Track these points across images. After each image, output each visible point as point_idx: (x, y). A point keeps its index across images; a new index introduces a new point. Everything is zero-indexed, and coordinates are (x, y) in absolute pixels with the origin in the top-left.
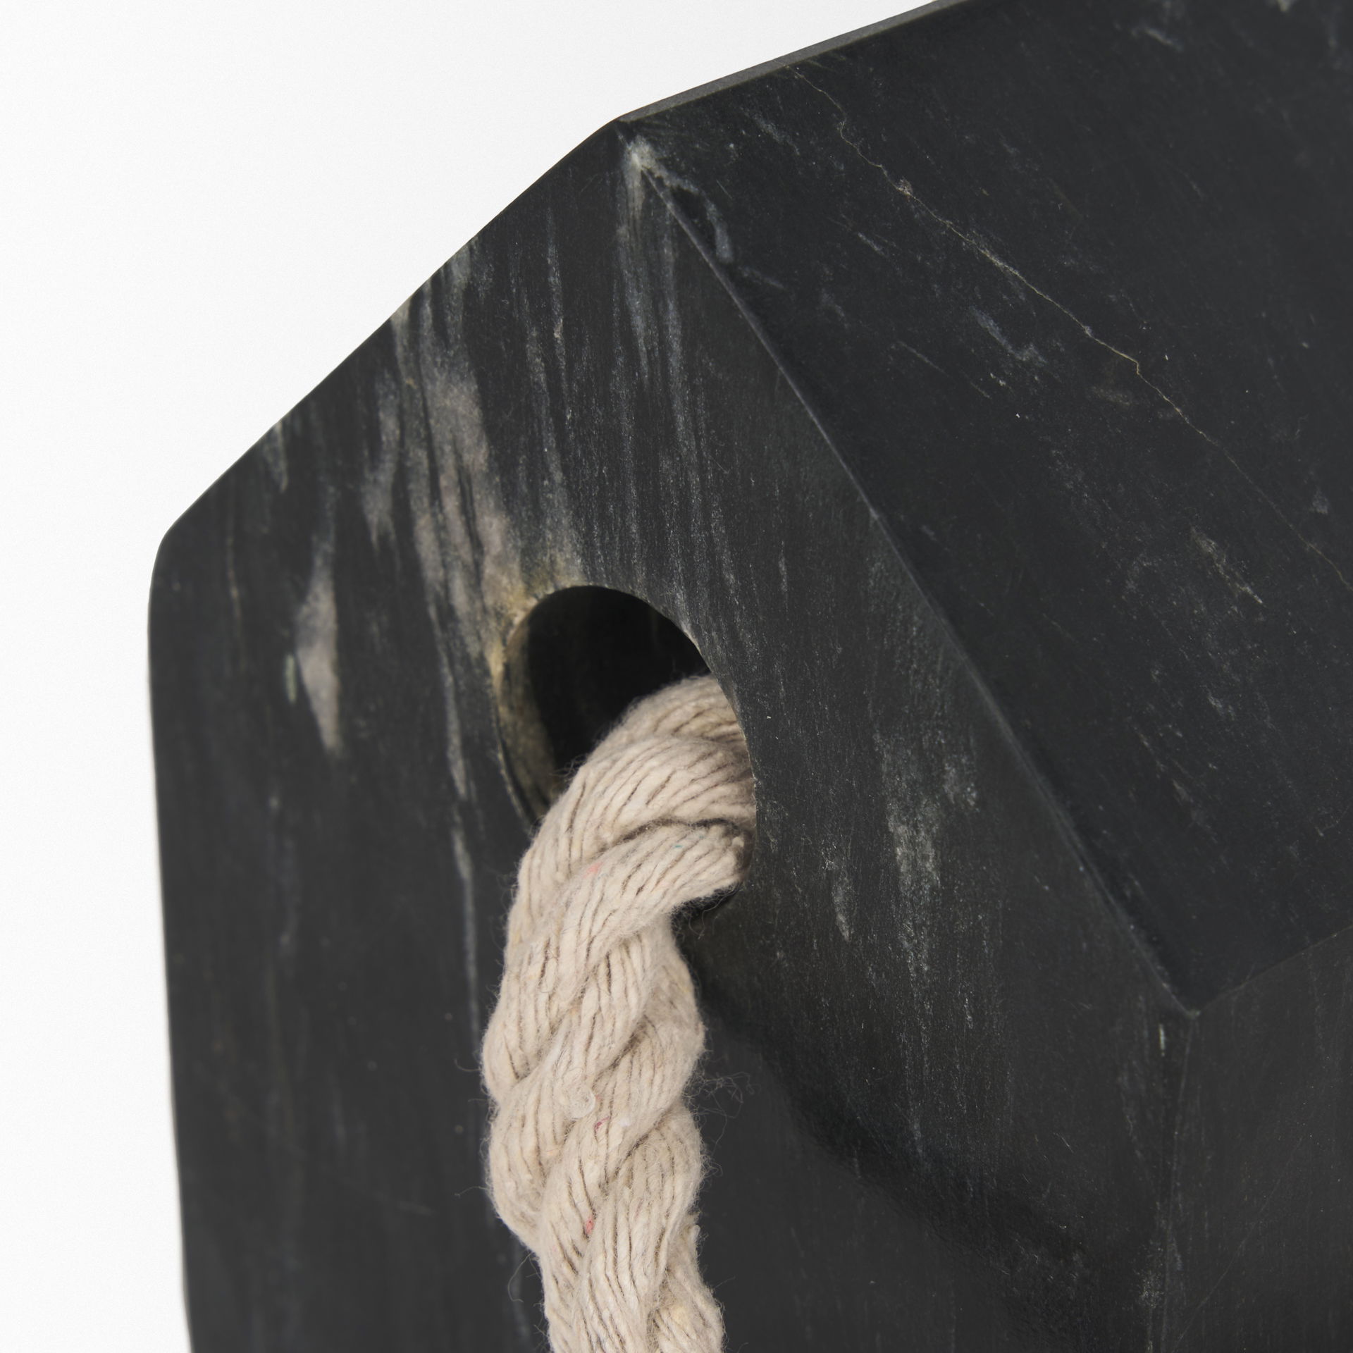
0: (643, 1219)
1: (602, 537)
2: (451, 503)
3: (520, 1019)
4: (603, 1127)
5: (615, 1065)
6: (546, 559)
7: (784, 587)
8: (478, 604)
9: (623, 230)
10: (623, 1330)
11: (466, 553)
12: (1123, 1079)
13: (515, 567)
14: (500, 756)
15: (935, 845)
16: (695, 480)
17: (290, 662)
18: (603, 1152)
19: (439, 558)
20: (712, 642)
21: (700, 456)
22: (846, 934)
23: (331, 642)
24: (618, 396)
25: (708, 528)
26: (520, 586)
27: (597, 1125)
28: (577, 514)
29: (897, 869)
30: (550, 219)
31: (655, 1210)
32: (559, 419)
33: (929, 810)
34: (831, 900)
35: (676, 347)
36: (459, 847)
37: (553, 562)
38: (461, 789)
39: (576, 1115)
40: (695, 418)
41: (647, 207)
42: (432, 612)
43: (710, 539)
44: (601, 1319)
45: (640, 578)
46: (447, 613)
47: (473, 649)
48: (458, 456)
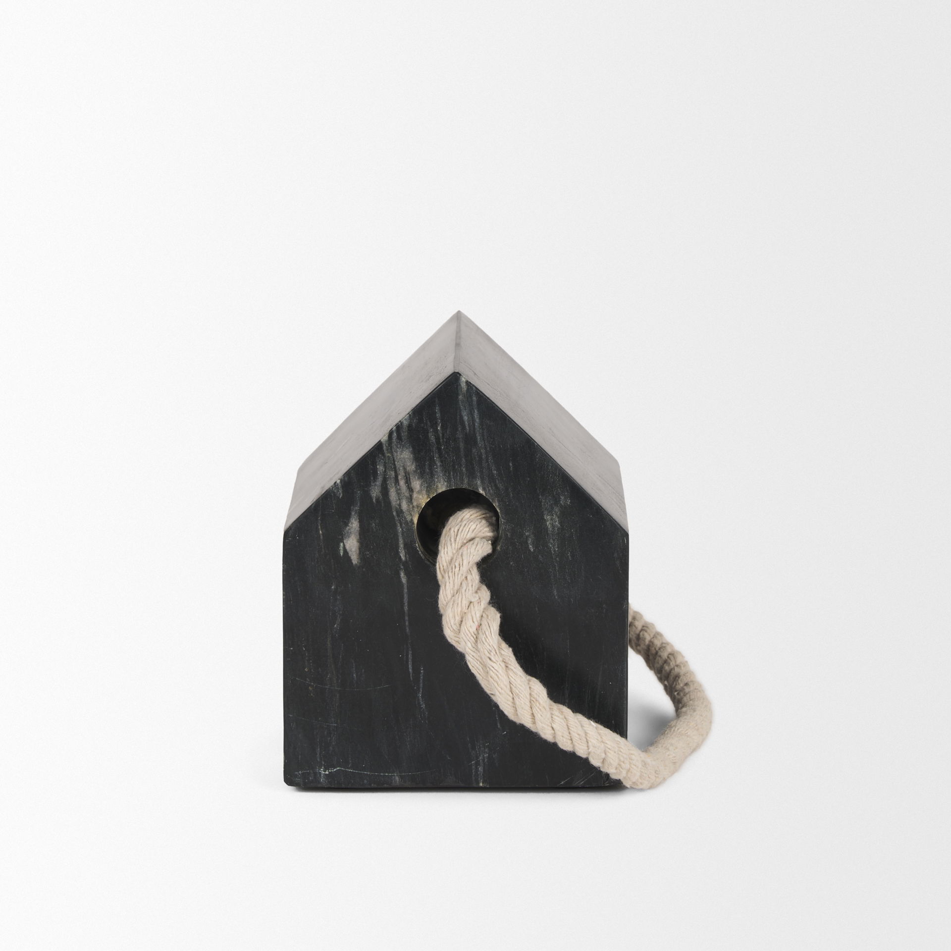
1: (453, 475)
2: (402, 483)
6: (435, 486)
7: (511, 469)
8: (411, 506)
9: (460, 397)
11: (407, 494)
12: (616, 555)
13: (424, 492)
14: (417, 545)
15: (558, 518)
16: (483, 451)
17: (342, 544)
19: (397, 498)
20: (489, 490)
21: (485, 445)
22: (532, 550)
23: (358, 534)
24: (458, 438)
25: (488, 462)
26: (426, 496)
28: (446, 472)
29: (547, 528)
30: (437, 400)
32: (439, 449)
33: (556, 509)
34: (527, 543)
35: (477, 420)
36: (402, 575)
37: (437, 486)
38: (403, 558)
40: (483, 436)
41: (468, 389)
42: (395, 513)
43: (489, 465)
45: (466, 481)
46: (400, 512)
47: (409, 518)
48: (405, 469)
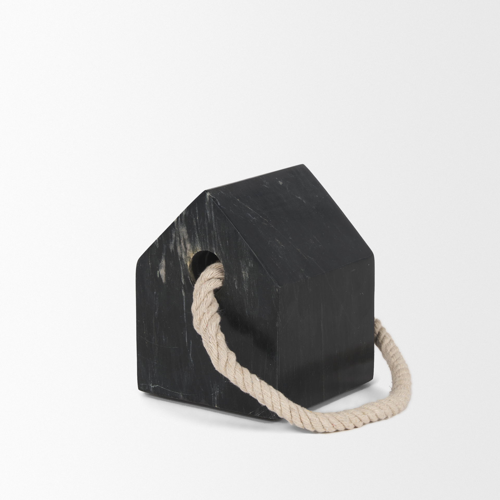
0: (214, 322)
1: (203, 243)
2: (182, 244)
3: (196, 302)
4: (208, 313)
5: (209, 307)
6: (196, 248)
7: (228, 244)
8: (186, 257)
9: (206, 203)
10: (213, 335)
11: (184, 250)
12: (273, 297)
13: (191, 250)
14: (189, 277)
15: (248, 273)
16: (216, 233)
17: (158, 272)
18: (208, 316)
19: (180, 252)
20: (218, 254)
21: (217, 230)
22: (237, 288)
23: (165, 267)
24: (206, 225)
25: (218, 239)
26: (192, 253)
27: (207, 313)
28: (200, 241)
29: (243, 278)
30: (196, 204)
31: (216, 322)
32: (197, 229)
33: (247, 269)
34: (234, 284)
35: (213, 217)
36: (183, 291)
37: (197, 248)
38: (183, 283)
39: (205, 312)
40: (216, 225)
41: (209, 200)
42: (179, 259)
43: (218, 240)
44: (210, 334)
45: (209, 248)
46: (182, 259)
47: (185, 263)
48: (183, 237)
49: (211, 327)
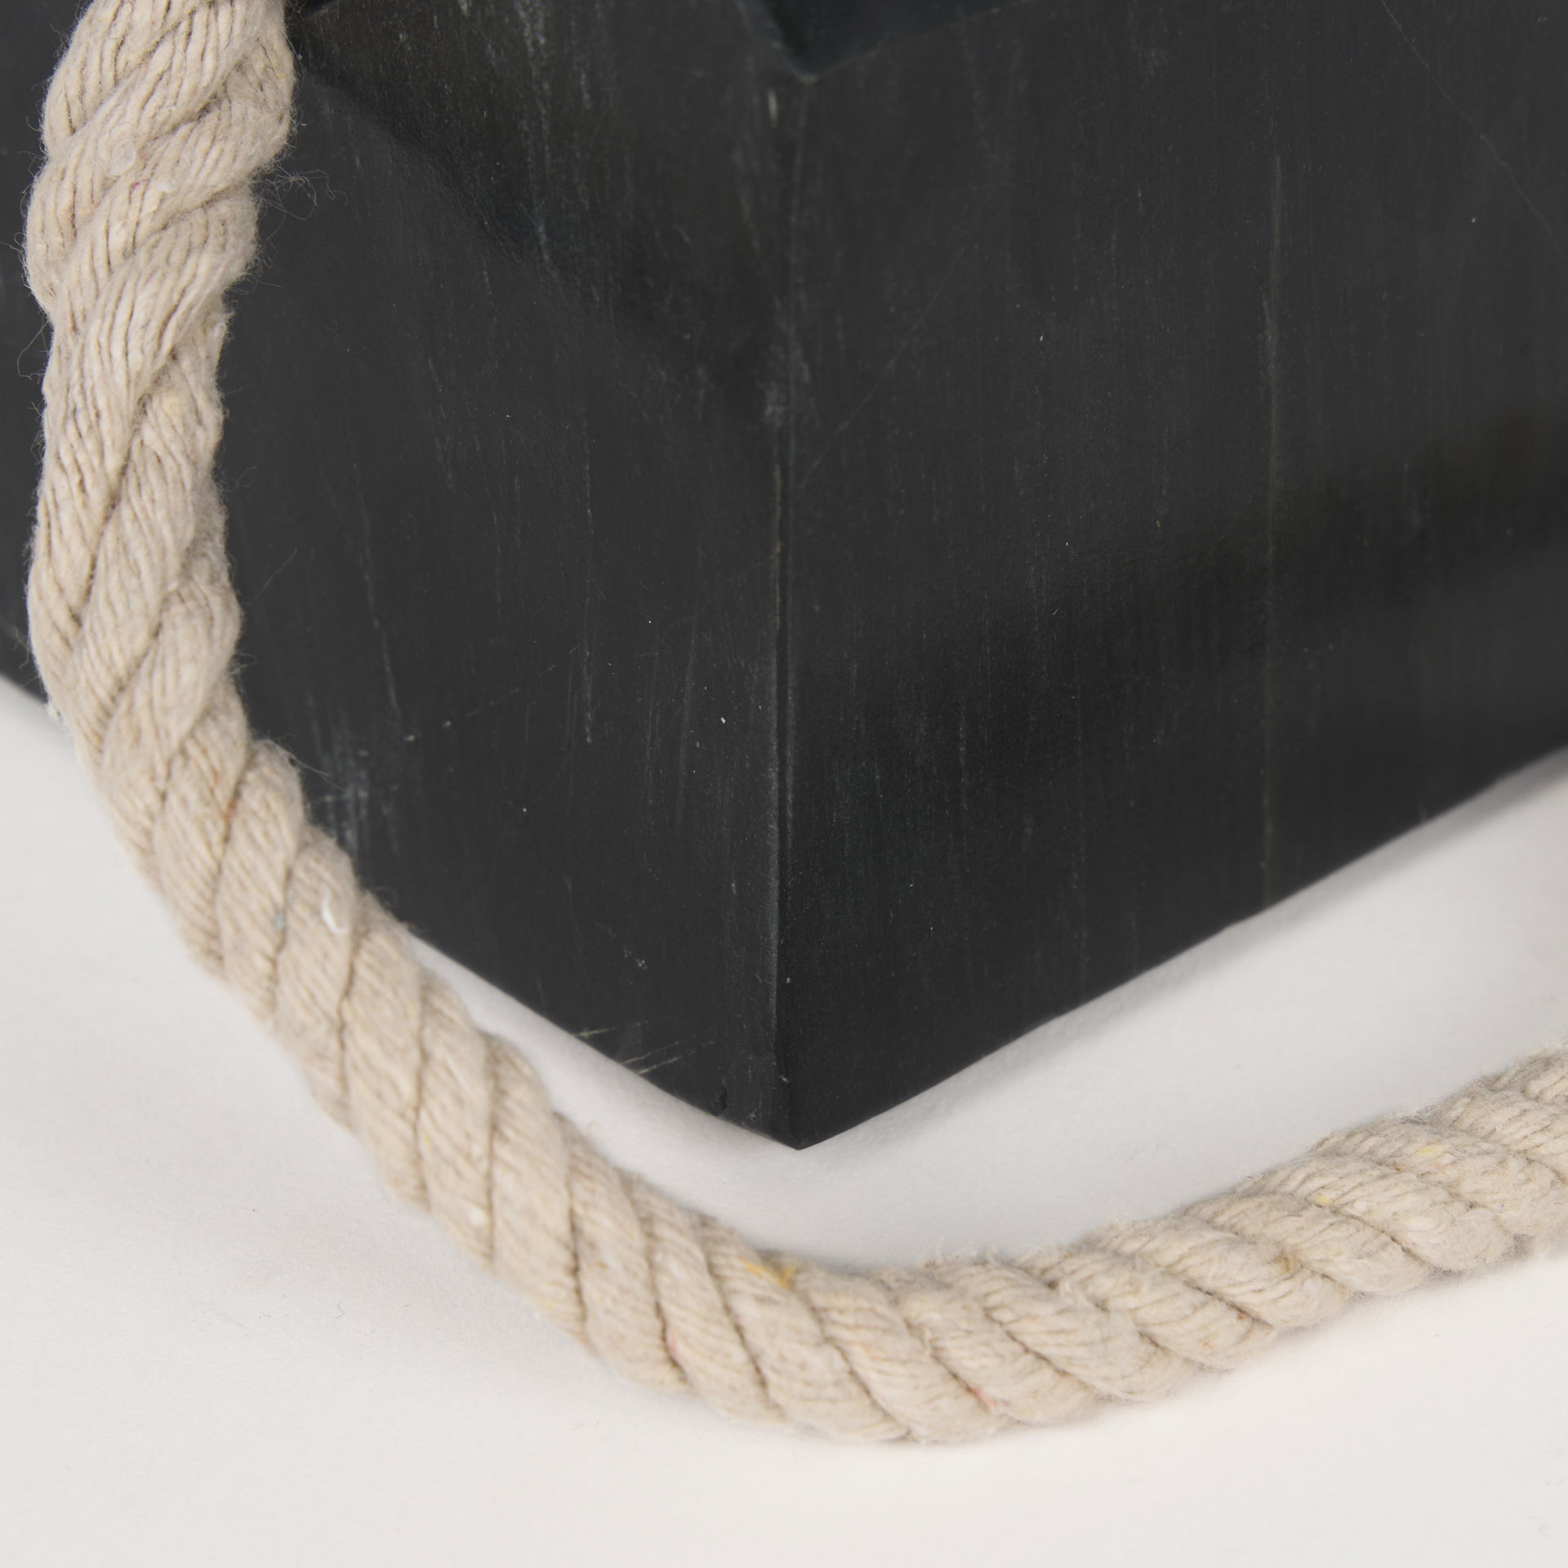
0: (152, 287)
3: (85, 65)
4: (138, 192)
5: (175, 129)
10: (102, 403)
18: (133, 217)
27: (134, 186)
31: (169, 283)
39: (114, 173)
44: (82, 387)
49: (107, 325)
